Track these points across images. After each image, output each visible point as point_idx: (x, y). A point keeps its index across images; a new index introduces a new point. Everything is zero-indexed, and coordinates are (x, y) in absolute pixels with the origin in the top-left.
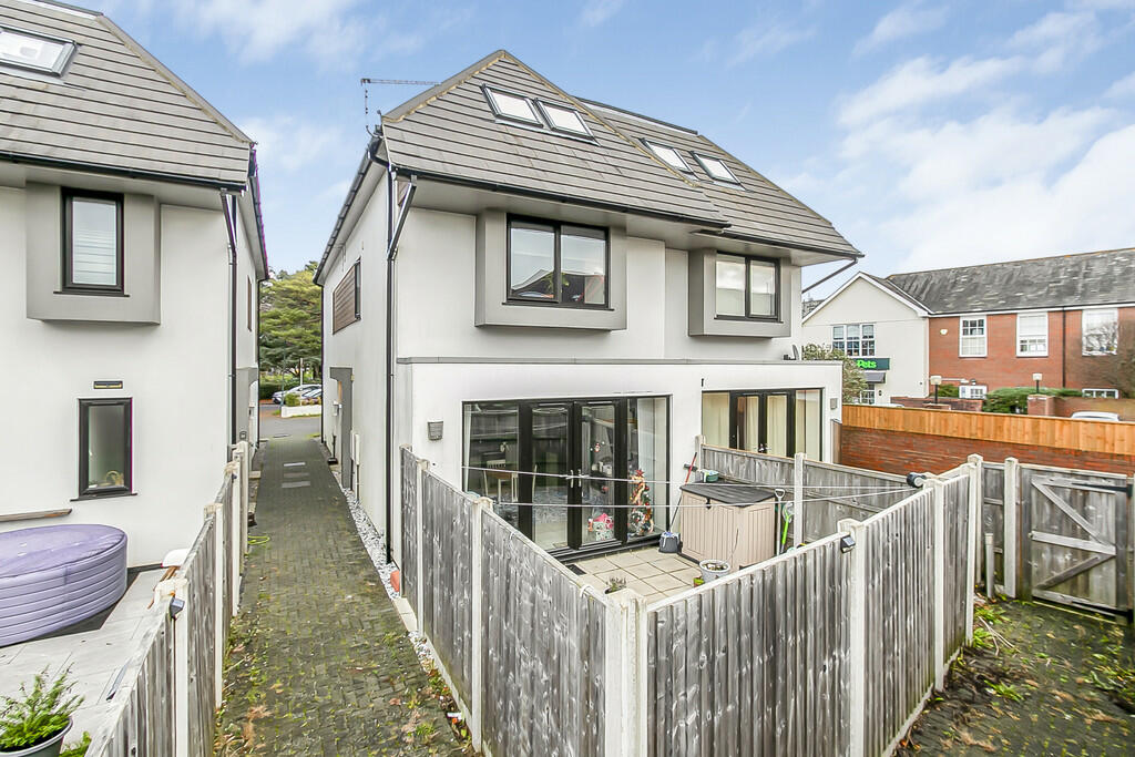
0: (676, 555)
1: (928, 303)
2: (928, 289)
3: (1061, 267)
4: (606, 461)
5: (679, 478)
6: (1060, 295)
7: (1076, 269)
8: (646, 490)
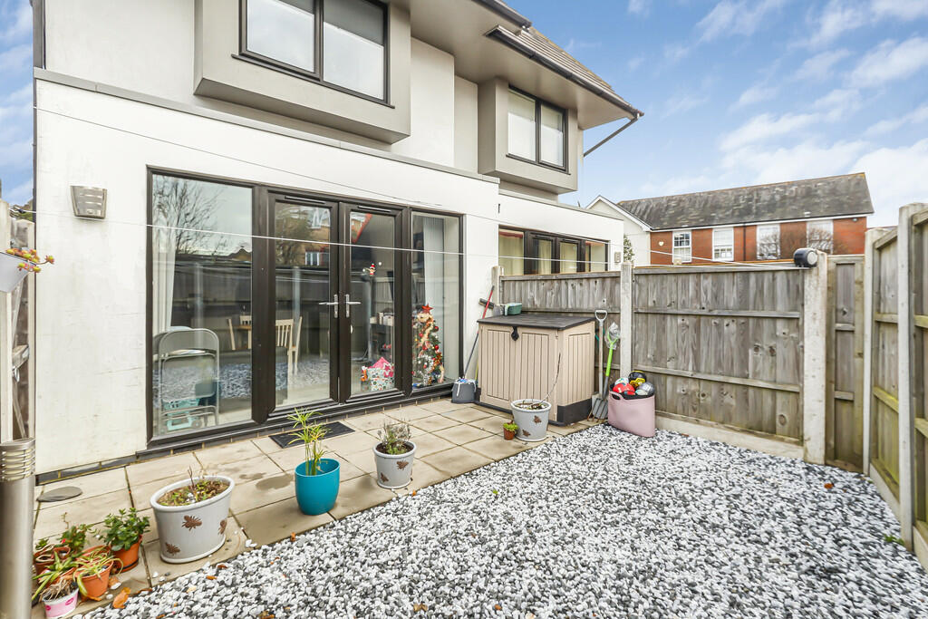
0: (472, 405)
1: (648, 222)
2: (648, 211)
3: (740, 195)
4: (386, 311)
5: (473, 313)
6: (741, 215)
7: (750, 196)
8: (436, 329)
